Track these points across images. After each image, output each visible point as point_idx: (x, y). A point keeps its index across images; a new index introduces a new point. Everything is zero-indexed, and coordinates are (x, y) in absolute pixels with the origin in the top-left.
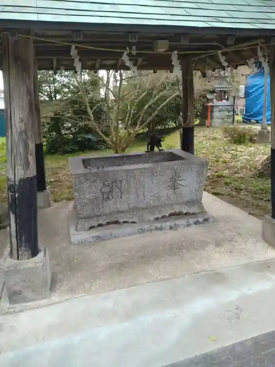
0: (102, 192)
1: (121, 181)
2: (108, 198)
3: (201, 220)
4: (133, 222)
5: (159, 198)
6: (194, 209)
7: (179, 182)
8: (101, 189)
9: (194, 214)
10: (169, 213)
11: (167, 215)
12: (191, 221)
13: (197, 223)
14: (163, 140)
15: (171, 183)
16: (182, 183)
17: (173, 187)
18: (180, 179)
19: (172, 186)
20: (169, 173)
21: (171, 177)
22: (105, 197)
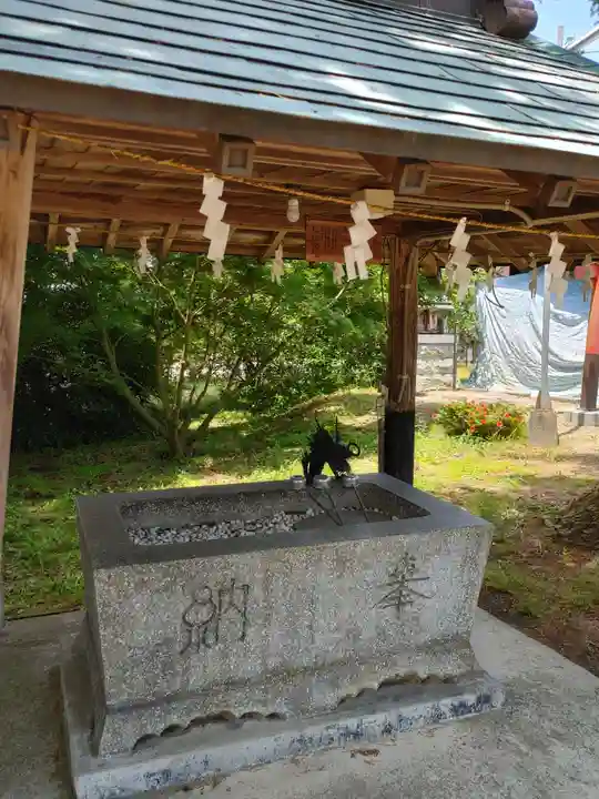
0: (188, 624)
1: (246, 588)
2: (204, 641)
3: (470, 699)
4: (273, 716)
6: (450, 667)
7: (411, 585)
8: (186, 611)
9: (448, 680)
10: (381, 680)
11: (375, 686)
12: (446, 704)
13: (459, 709)
14: (355, 451)
15: (389, 589)
16: (422, 587)
17: (396, 602)
18: (416, 575)
19: (392, 599)
20: (389, 560)
21: (391, 570)
22: (194, 638)
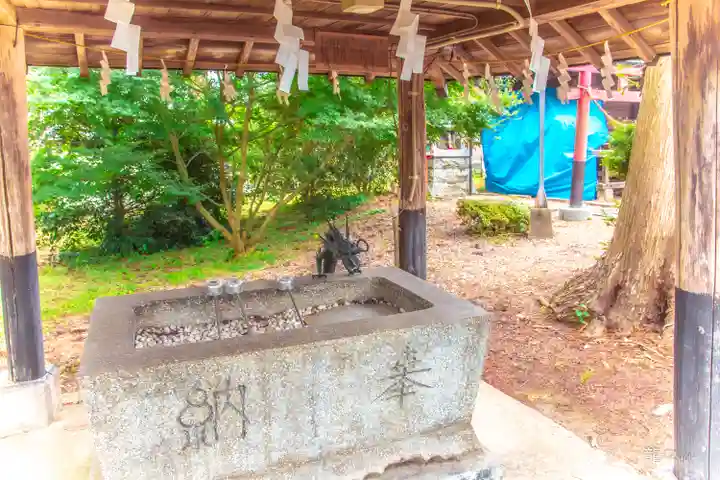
0: (184, 425)
1: (243, 388)
2: (203, 440)
3: (471, 476)
5: (356, 427)
6: (453, 447)
7: (413, 377)
8: (181, 414)
9: (451, 459)
10: (385, 464)
11: (380, 470)
14: (364, 247)
15: (392, 382)
16: (423, 378)
17: (399, 394)
18: (417, 367)
19: (394, 391)
20: (388, 355)
21: (392, 364)
22: (192, 438)
